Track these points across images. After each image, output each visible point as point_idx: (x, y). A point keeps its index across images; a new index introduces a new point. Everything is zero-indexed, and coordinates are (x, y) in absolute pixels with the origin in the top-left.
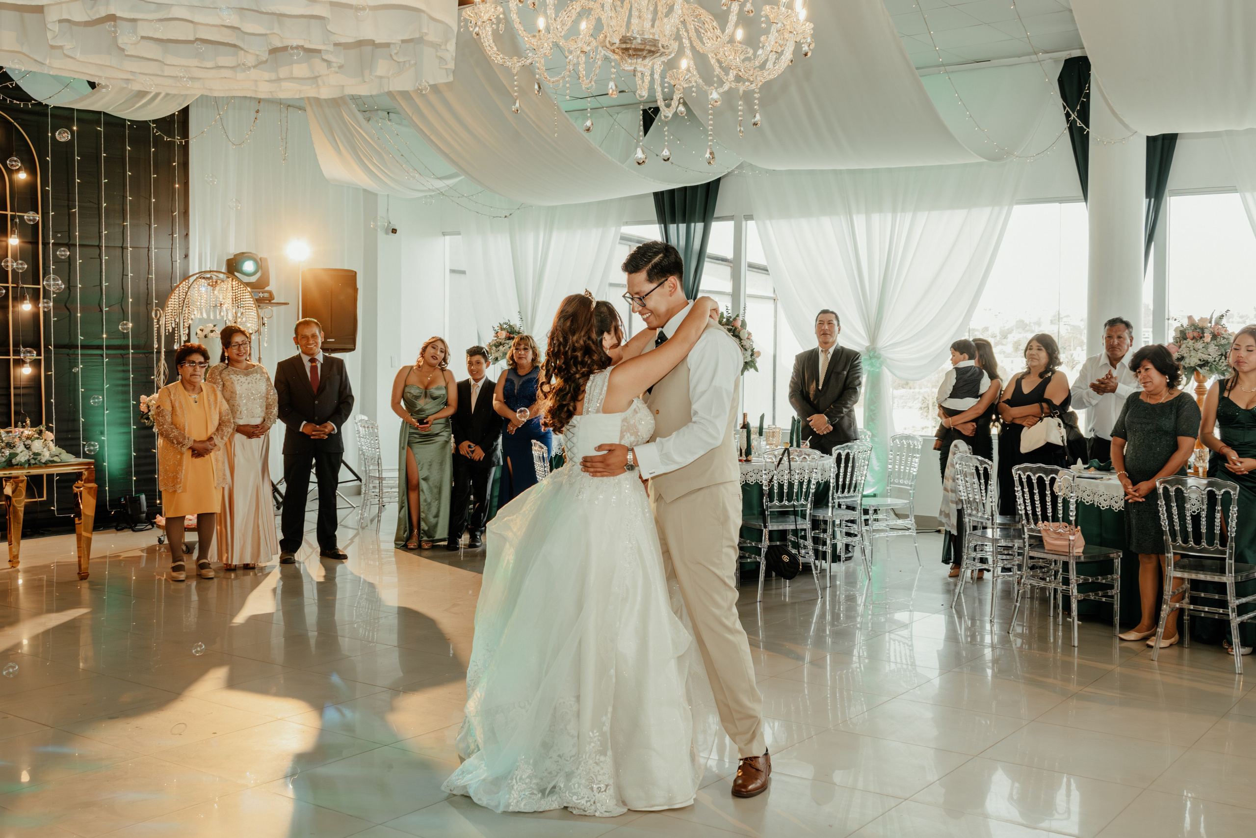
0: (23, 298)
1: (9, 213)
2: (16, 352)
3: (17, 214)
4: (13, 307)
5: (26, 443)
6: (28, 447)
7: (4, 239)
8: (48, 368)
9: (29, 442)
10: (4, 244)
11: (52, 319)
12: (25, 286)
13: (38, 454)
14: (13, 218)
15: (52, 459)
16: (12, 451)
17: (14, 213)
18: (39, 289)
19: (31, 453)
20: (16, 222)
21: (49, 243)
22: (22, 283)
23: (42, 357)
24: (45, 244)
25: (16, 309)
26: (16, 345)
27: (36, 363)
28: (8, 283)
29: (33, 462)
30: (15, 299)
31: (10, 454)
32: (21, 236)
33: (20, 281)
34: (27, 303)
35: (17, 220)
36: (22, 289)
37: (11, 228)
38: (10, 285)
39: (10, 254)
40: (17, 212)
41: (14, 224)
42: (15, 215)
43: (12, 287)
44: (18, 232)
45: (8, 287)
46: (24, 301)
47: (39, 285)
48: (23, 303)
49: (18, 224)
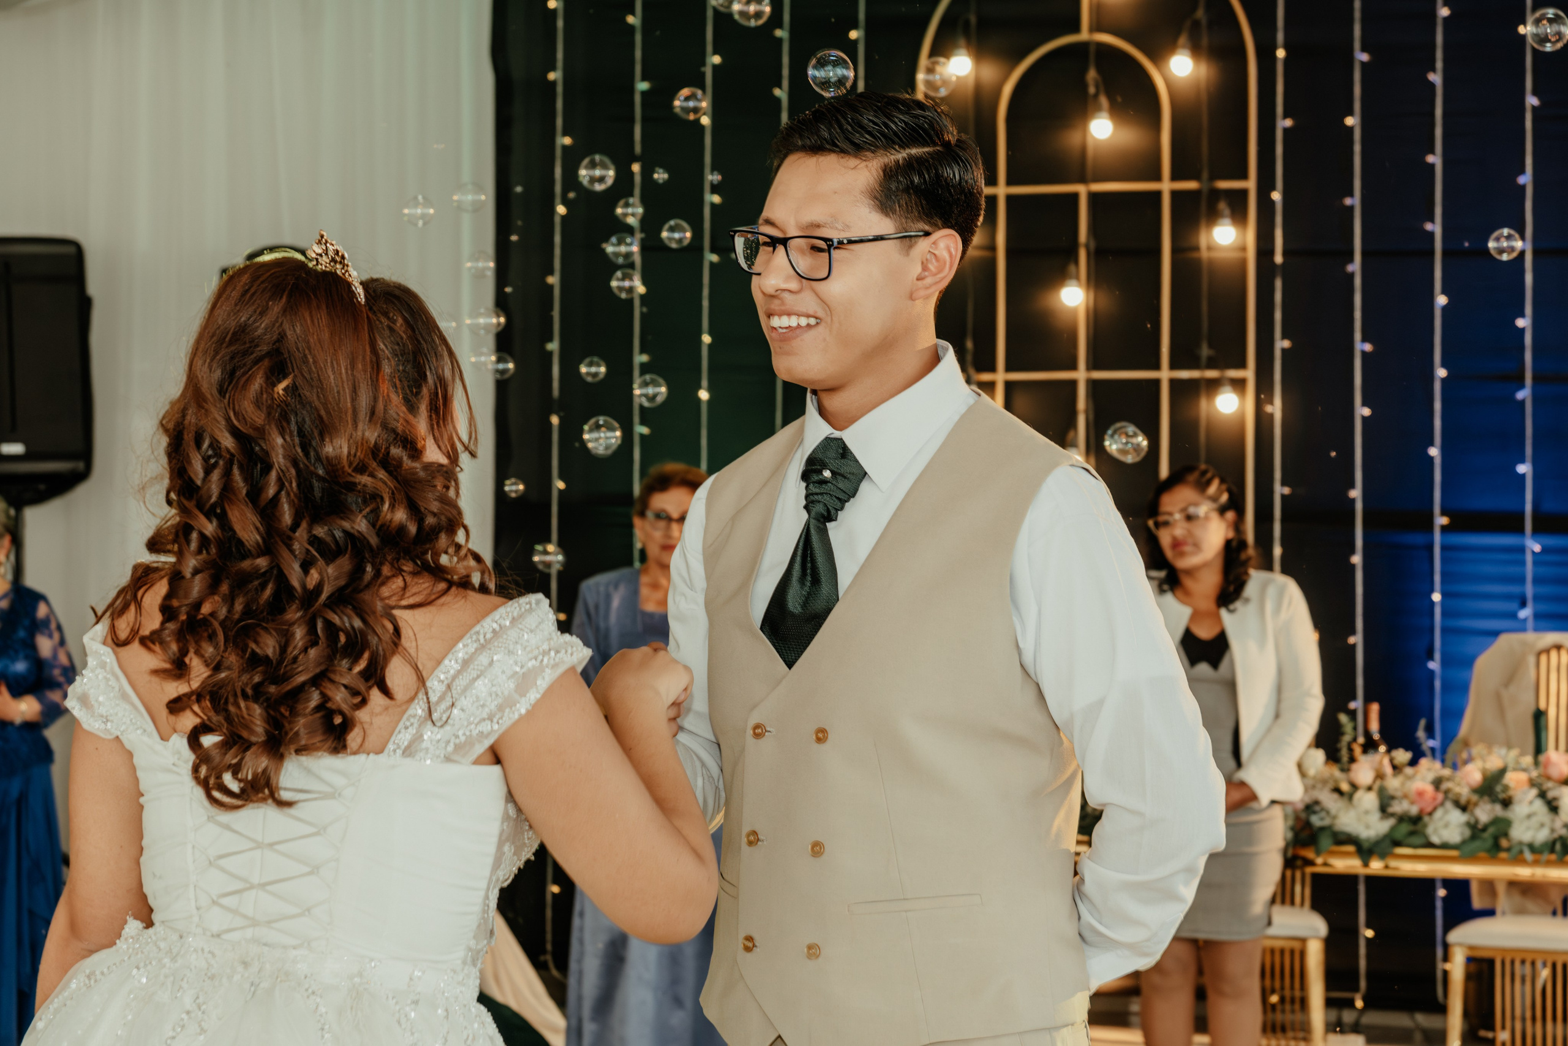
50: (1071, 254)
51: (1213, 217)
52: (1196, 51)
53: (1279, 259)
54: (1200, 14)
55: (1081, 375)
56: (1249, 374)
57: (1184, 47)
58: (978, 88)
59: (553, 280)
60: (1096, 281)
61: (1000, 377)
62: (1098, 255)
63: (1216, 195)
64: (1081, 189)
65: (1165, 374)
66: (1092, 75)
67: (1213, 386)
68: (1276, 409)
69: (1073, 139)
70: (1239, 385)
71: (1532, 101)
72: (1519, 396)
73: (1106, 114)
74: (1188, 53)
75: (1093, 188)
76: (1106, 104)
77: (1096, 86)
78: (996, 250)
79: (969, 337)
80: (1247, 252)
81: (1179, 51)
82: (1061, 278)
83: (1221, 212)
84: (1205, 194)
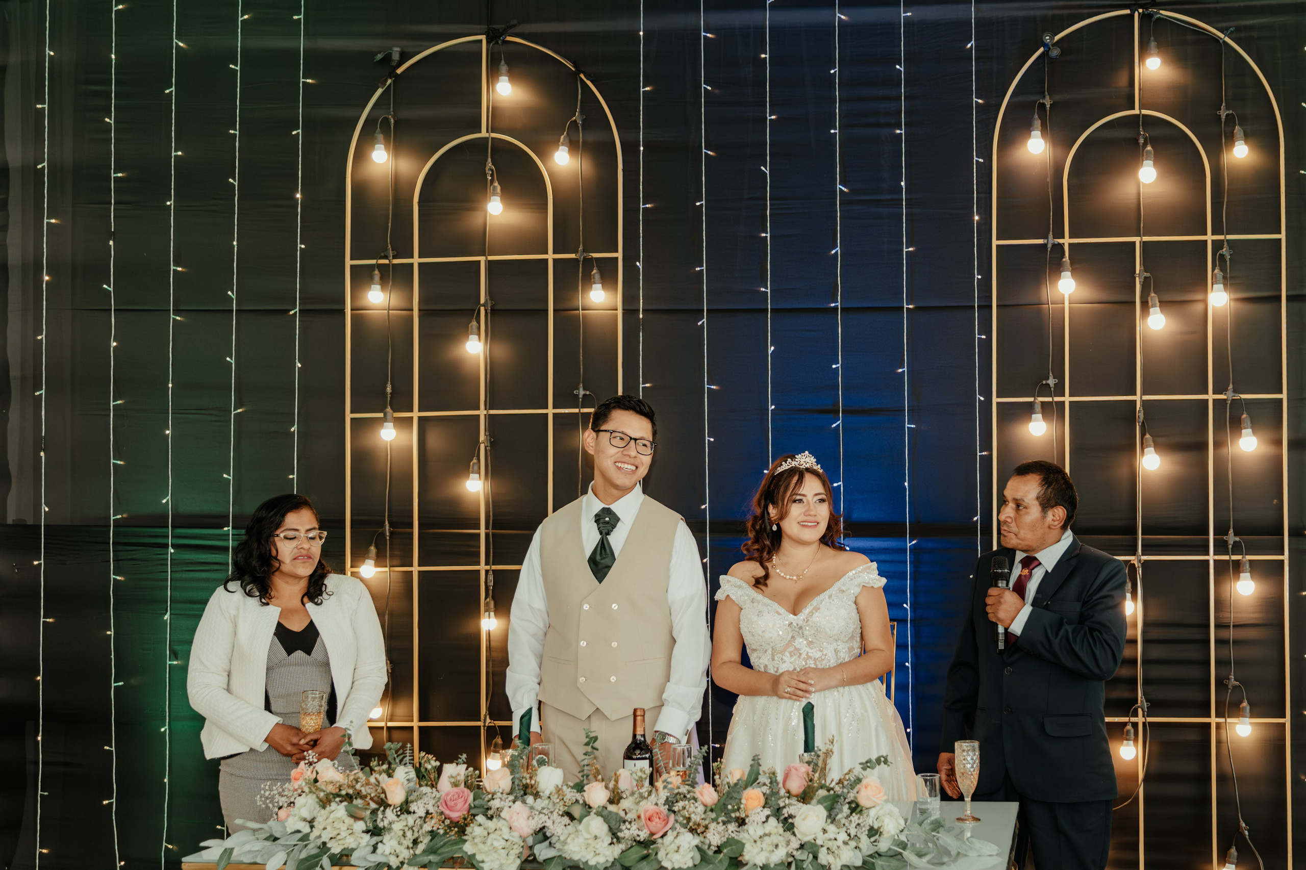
0: (1236, 425)
1: (1209, 237)
2: (1222, 546)
3: (1229, 237)
4: (1217, 444)
5: (786, 811)
7: (1198, 296)
8: (1299, 583)
9: (794, 809)
10: (1198, 307)
12: (1243, 396)
14: (1218, 247)
17: (1220, 237)
18: (1281, 400)
19: (796, 842)
20: (1221, 256)
22: (1235, 391)
23: (1286, 557)
24: (1295, 301)
25: (1223, 451)
26: (1222, 529)
27: (1269, 571)
28: (1206, 392)
30: (1219, 428)
31: (728, 842)
32: (1233, 282)
33: (1231, 387)
34: (1247, 435)
35: (1225, 251)
36: (1237, 405)
37: (1213, 270)
38: (1211, 397)
39: (1211, 328)
40: (1227, 234)
41: (1219, 261)
42: (1222, 241)
43: (1214, 400)
44: (1225, 278)
45: (1207, 400)
46: (1244, 431)
47: (1281, 392)
48: (1240, 435)
49: (1228, 260)
50: (472, 313)
51: (588, 282)
52: (573, 146)
53: (641, 315)
54: (577, 117)
55: (482, 412)
57: (563, 144)
58: (396, 177)
59: (42, 337)
60: (493, 335)
61: (416, 414)
62: (493, 313)
63: (589, 264)
64: (482, 259)
65: (550, 411)
66: (489, 165)
69: (475, 220)
71: (841, 189)
72: (834, 425)
73: (498, 198)
74: (566, 149)
75: (491, 258)
76: (499, 188)
77: (492, 175)
78: (412, 310)
79: (389, 382)
80: (617, 310)
81: (561, 148)
82: (465, 332)
83: (594, 278)
84: (581, 263)
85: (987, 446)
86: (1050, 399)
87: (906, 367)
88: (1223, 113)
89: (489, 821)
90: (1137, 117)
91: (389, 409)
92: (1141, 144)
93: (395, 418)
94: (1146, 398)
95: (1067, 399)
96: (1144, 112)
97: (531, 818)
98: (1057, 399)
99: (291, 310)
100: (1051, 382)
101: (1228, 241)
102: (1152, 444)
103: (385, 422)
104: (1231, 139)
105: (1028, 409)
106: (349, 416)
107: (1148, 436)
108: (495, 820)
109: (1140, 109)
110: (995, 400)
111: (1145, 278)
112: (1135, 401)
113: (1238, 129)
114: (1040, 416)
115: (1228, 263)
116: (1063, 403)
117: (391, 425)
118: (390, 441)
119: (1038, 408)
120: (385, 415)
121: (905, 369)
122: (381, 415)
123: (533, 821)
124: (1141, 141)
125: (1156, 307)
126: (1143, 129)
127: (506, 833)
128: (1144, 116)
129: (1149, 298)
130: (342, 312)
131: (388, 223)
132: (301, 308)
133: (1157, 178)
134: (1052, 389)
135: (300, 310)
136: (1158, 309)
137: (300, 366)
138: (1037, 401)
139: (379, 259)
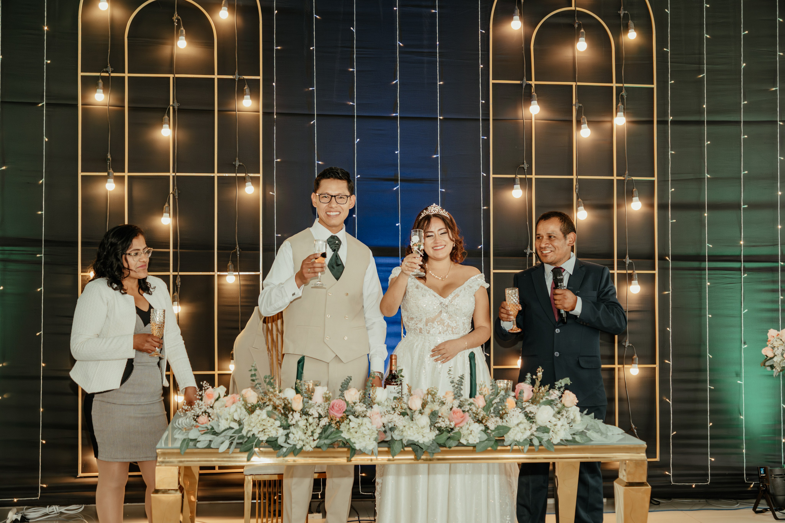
0: (630, 195)
1: (614, 85)
2: (621, 266)
3: (626, 85)
4: (618, 206)
5: (528, 410)
6: (530, 418)
7: (608, 119)
8: (663, 287)
9: (531, 408)
10: (608, 125)
11: (670, 221)
12: (634, 178)
13: (545, 430)
14: (619, 90)
15: (570, 438)
16: (500, 422)
17: (621, 85)
18: (653, 182)
19: (534, 427)
20: (622, 96)
21: (668, 121)
22: (630, 175)
23: (656, 272)
24: (662, 123)
25: (623, 209)
26: (621, 256)
27: (648, 280)
28: (613, 175)
29: (536, 442)
30: (621, 195)
31: (498, 428)
32: (627, 112)
33: (627, 172)
34: (636, 201)
35: (624, 93)
36: (631, 182)
37: (617, 104)
38: (615, 178)
39: (615, 138)
40: (625, 83)
41: (620, 98)
42: (622, 87)
43: (617, 180)
44: (624, 109)
45: (613, 180)
46: (634, 199)
47: (653, 176)
48: (632, 201)
49: (625, 98)
50: (165, 110)
51: (241, 93)
52: (231, 8)
53: (275, 117)
55: (171, 174)
56: (261, 175)
57: (224, 6)
58: (112, 20)
60: (178, 125)
61: (126, 174)
62: (180, 111)
63: (242, 82)
64: (171, 76)
65: (216, 175)
66: (176, 17)
67: (243, 180)
68: (274, 193)
69: (166, 51)
70: (255, 181)
71: (399, 43)
72: (395, 188)
73: (184, 38)
74: (226, 8)
75: (177, 76)
76: (184, 31)
77: (178, 22)
78: (124, 107)
79: (109, 153)
80: (259, 112)
81: (223, 8)
82: (160, 123)
83: (246, 92)
84: (237, 82)
85: (487, 203)
86: (524, 176)
87: (439, 154)
88: (622, 13)
89: (357, 419)
90: (574, 11)
91: (111, 171)
92: (576, 28)
93: (115, 176)
94: (579, 177)
95: (534, 177)
96: (578, 9)
97: (383, 417)
98: (528, 176)
99: (40, 103)
100: (526, 166)
101: (625, 87)
102: (583, 205)
103: (109, 178)
104: (627, 29)
105: (511, 183)
106: (80, 174)
107: (580, 200)
108: (360, 418)
109: (575, 7)
110: (492, 176)
111: (579, 106)
112: (573, 179)
113: (631, 23)
114: (519, 186)
115: (625, 100)
116: (531, 179)
117: (112, 180)
118: (109, 191)
119: (518, 181)
120: (108, 174)
121: (439, 155)
122: (106, 174)
123: (385, 418)
124: (576, 26)
125: (585, 124)
126: (577, 18)
127: (369, 425)
128: (578, 11)
129: (581, 119)
130: (76, 106)
131: (108, 50)
132: (47, 102)
133: (588, 48)
134: (526, 170)
135: (46, 103)
136: (586, 125)
137: (47, 140)
138: (517, 177)
139: (102, 72)
